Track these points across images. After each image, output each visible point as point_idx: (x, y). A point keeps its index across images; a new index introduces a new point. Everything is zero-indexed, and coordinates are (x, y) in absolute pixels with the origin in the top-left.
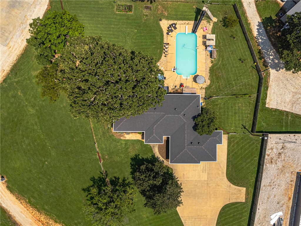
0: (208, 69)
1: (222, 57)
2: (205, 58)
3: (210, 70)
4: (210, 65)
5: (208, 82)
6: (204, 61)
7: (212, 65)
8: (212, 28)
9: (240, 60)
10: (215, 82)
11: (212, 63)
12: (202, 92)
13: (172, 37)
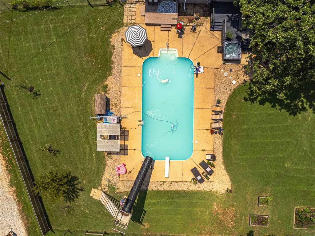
0: (114, 71)
1: (80, 100)
2: (122, 98)
3: (111, 68)
4: (109, 81)
5: (115, 39)
6: (124, 90)
7: (105, 81)
8: (103, 173)
9: (36, 94)
10: (98, 40)
11: (106, 87)
12: (130, 17)
13: (203, 150)
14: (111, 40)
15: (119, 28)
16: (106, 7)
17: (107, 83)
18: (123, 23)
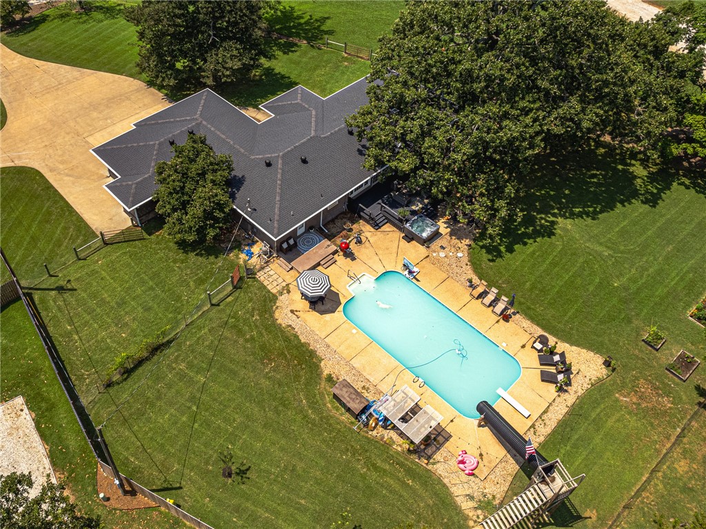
0: (320, 350)
4: (327, 368)
12: (275, 283)
13: (523, 347)
14: (278, 322)
15: (275, 303)
16: (237, 294)
17: (326, 372)
18: (274, 295)
